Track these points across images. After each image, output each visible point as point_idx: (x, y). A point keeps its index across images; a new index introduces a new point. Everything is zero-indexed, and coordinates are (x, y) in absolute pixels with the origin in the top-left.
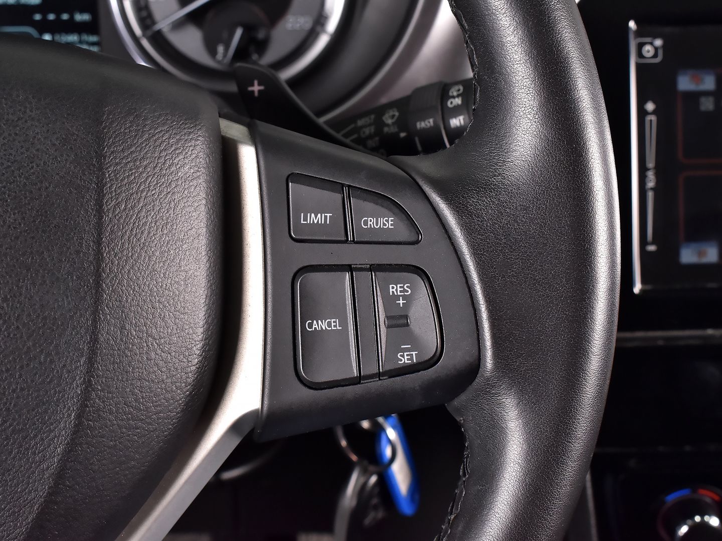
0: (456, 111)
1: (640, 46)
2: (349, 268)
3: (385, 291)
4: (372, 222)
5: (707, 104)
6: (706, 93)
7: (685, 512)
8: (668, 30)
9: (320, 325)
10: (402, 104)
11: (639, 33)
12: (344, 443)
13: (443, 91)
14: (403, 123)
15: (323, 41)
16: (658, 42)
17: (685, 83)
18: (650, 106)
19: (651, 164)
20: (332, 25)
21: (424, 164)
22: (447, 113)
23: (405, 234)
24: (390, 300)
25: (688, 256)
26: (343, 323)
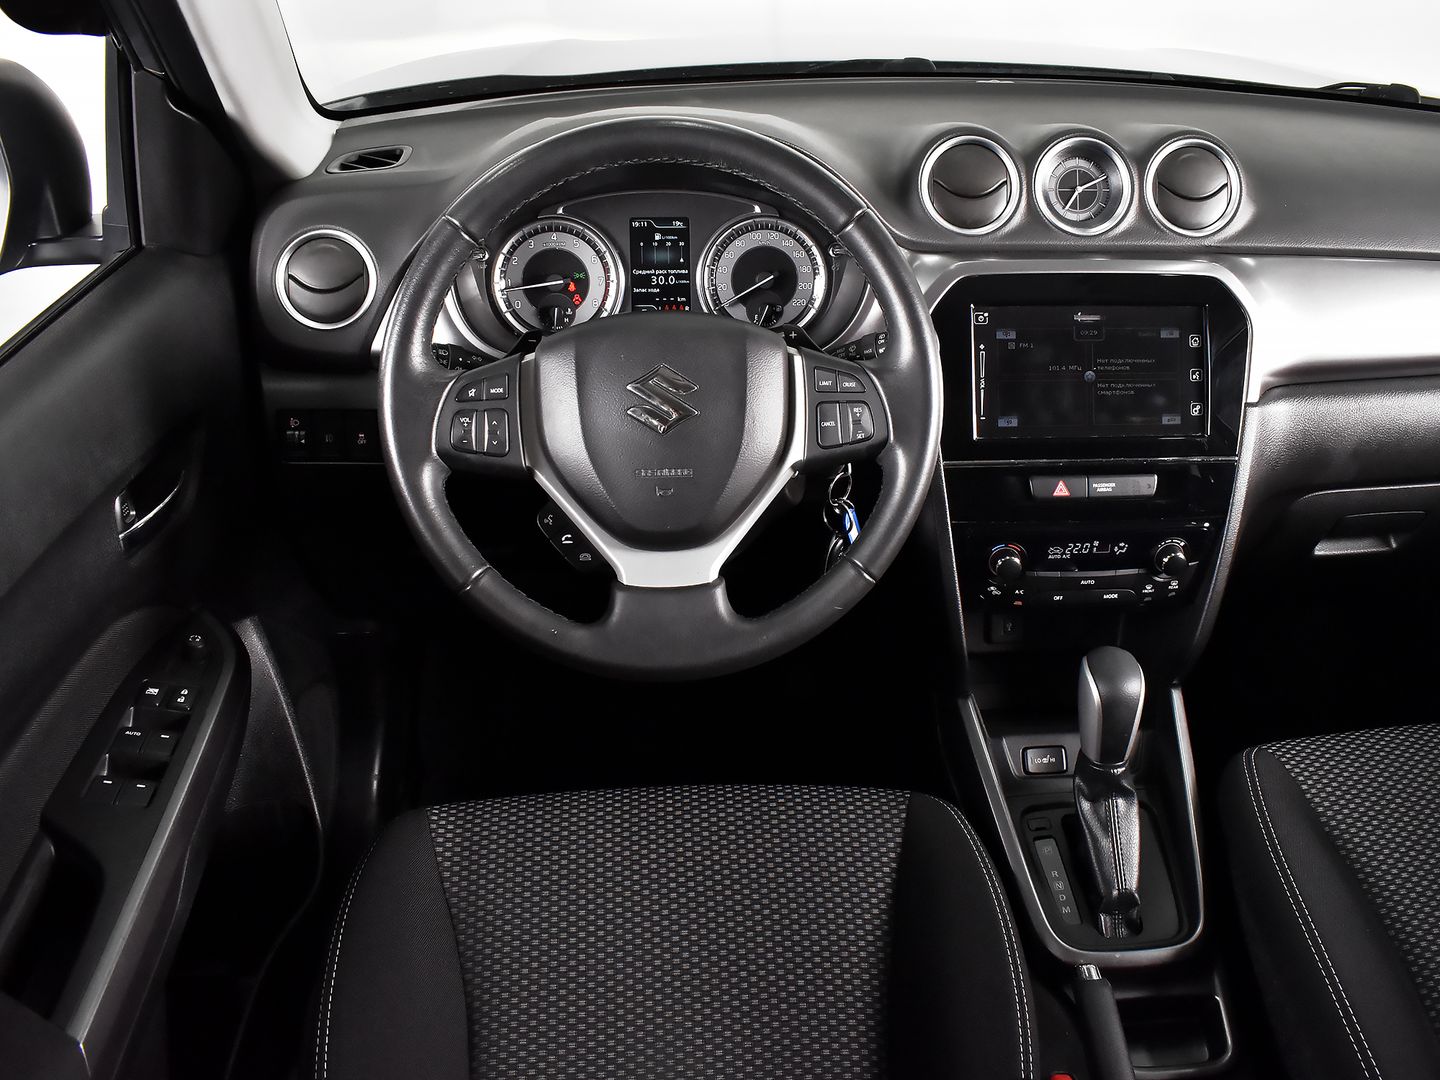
0: (882, 346)
1: (977, 316)
2: (838, 402)
3: (852, 411)
4: (847, 384)
5: (1012, 346)
6: (1011, 340)
7: (1002, 554)
8: (991, 308)
9: (827, 424)
10: (858, 343)
11: (975, 310)
12: (825, 520)
13: (876, 336)
14: (858, 351)
15: (812, 312)
16: (986, 315)
17: (1000, 335)
18: (982, 347)
19: (982, 375)
20: (817, 304)
21: (867, 363)
22: (878, 347)
23: (860, 389)
24: (854, 414)
25: (1002, 423)
26: (836, 423)
